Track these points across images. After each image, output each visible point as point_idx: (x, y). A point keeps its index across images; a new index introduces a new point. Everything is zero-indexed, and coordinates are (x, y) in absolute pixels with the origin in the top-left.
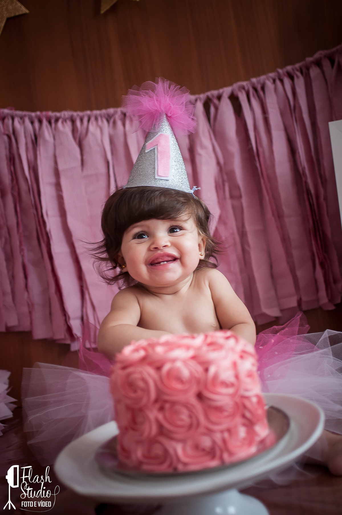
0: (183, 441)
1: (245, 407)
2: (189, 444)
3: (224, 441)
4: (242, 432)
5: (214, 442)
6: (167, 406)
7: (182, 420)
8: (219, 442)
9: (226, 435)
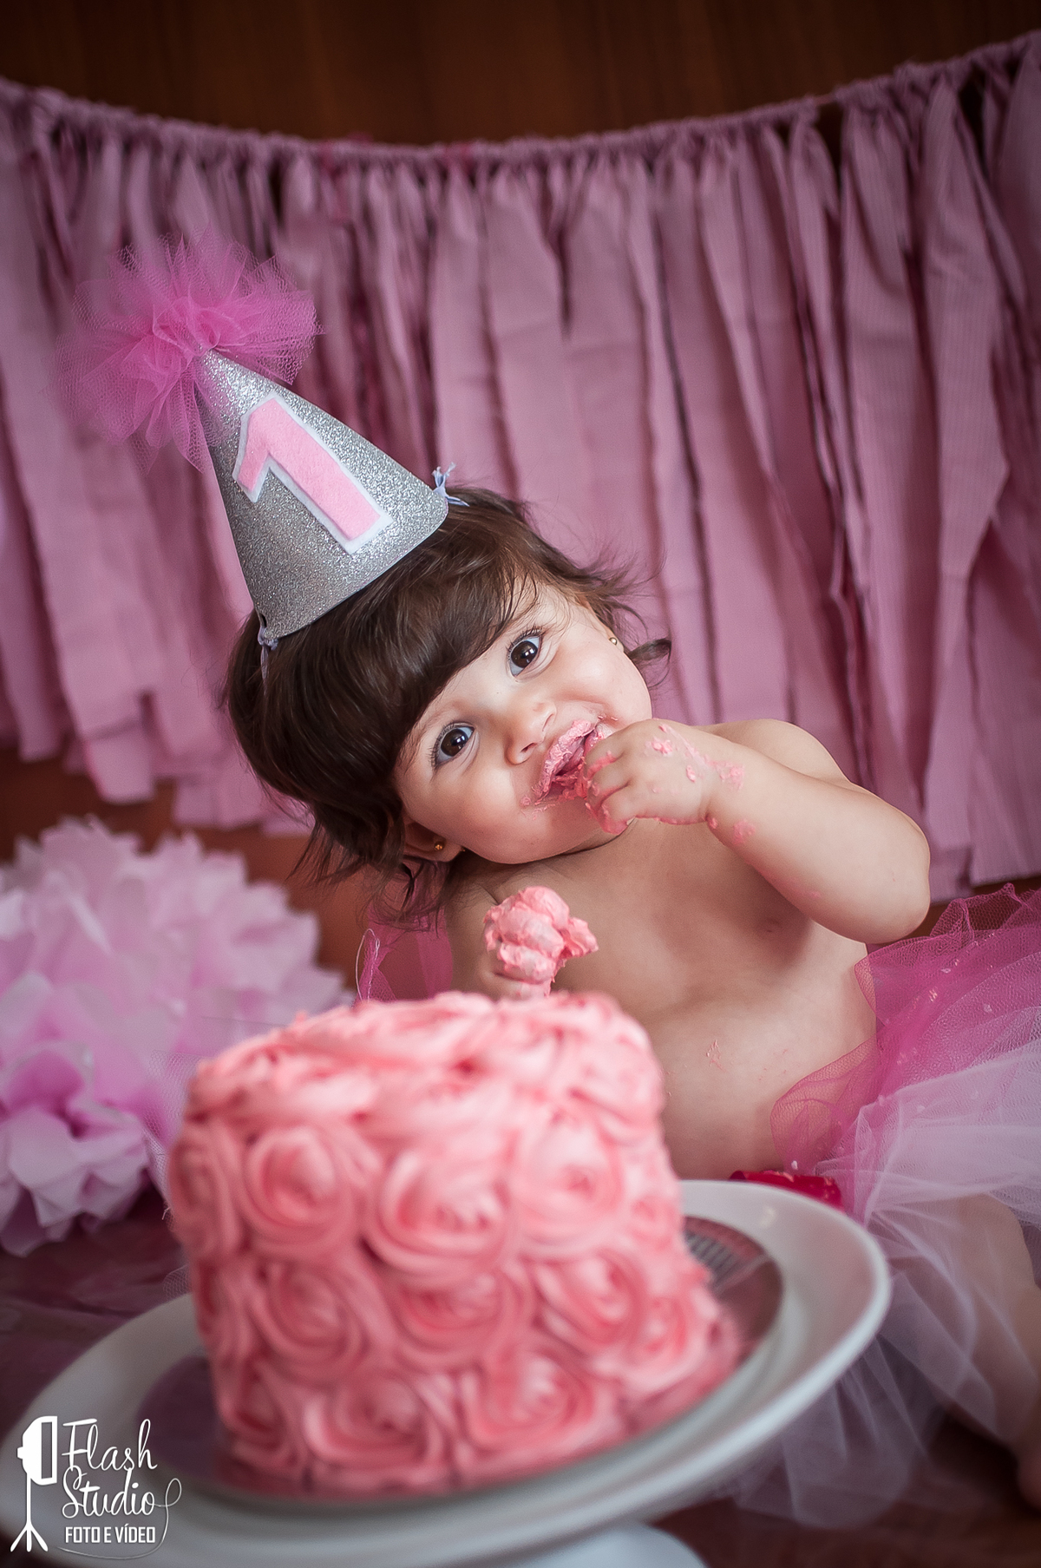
0: (326, 1388)
1: (540, 1296)
2: (344, 1398)
3: (459, 1409)
4: (539, 1378)
5: (422, 1404)
6: (276, 1271)
7: (319, 1323)
8: (441, 1409)
9: (469, 1386)
